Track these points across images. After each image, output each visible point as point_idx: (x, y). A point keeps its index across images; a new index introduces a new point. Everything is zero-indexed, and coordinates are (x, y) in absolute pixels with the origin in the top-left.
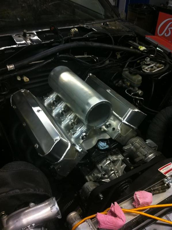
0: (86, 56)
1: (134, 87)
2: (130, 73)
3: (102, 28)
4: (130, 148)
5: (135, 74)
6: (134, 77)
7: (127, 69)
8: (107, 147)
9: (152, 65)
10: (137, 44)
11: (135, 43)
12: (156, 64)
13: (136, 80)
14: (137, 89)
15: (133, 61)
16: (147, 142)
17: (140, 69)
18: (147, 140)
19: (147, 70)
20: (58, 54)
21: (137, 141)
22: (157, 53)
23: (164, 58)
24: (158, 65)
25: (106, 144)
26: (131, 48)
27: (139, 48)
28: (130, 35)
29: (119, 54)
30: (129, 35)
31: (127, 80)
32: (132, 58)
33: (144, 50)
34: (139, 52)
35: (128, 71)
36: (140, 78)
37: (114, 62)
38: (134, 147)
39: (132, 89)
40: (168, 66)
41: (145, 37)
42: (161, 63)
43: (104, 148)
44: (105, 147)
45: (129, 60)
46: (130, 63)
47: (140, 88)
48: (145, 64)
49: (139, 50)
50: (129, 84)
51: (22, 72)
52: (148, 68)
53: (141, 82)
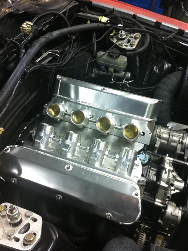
0: (45, 55)
1: (118, 72)
2: (110, 56)
5: (118, 57)
6: (119, 61)
8: (148, 156)
9: (128, 38)
11: (88, 15)
13: (122, 63)
14: (124, 73)
16: (169, 128)
18: (168, 126)
25: (144, 154)
26: (89, 22)
27: (100, 20)
33: (108, 21)
34: (102, 25)
35: (106, 55)
36: (125, 59)
41: (91, 2)
43: (147, 160)
45: (94, 40)
48: (119, 40)
49: (100, 22)
53: (127, 64)
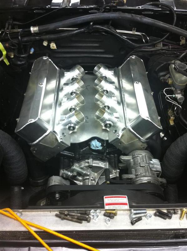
0: (134, 32)
1: (176, 88)
2: (175, 68)
4: (129, 160)
6: (177, 75)
8: (100, 148)
13: (179, 80)
16: (152, 162)
18: (153, 159)
20: (91, 24)
21: (141, 156)
25: (100, 144)
31: (171, 77)
35: (174, 65)
36: (184, 78)
37: (169, 48)
38: (134, 161)
43: (95, 149)
44: (98, 147)
50: (170, 82)
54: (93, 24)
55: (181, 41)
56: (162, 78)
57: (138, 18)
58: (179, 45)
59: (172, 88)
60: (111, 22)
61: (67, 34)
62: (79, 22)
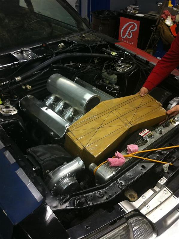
0: (71, 64)
1: (112, 84)
2: (108, 73)
3: (80, 39)
5: (112, 74)
6: (111, 77)
7: (105, 71)
9: (123, 66)
10: (109, 51)
11: (108, 50)
12: (126, 65)
13: (113, 79)
14: (115, 85)
15: (109, 64)
17: (115, 70)
19: (119, 70)
22: (126, 56)
23: (131, 59)
24: (128, 65)
26: (106, 54)
27: (112, 54)
28: (103, 43)
29: (96, 59)
30: (101, 44)
31: (106, 79)
32: (107, 62)
33: (116, 55)
34: (112, 56)
35: (106, 72)
36: (116, 77)
37: (93, 66)
39: (111, 86)
40: (135, 66)
41: (115, 44)
42: (129, 64)
45: (105, 64)
46: (106, 66)
47: (116, 84)
48: (118, 66)
50: (108, 82)
51: (26, 81)
52: (121, 68)
53: (117, 80)
54: (53, 65)
55: (95, 61)
56: (98, 84)
57: (75, 54)
58: (95, 64)
59: (109, 85)
60: (60, 61)
61: (38, 76)
62: (45, 65)
